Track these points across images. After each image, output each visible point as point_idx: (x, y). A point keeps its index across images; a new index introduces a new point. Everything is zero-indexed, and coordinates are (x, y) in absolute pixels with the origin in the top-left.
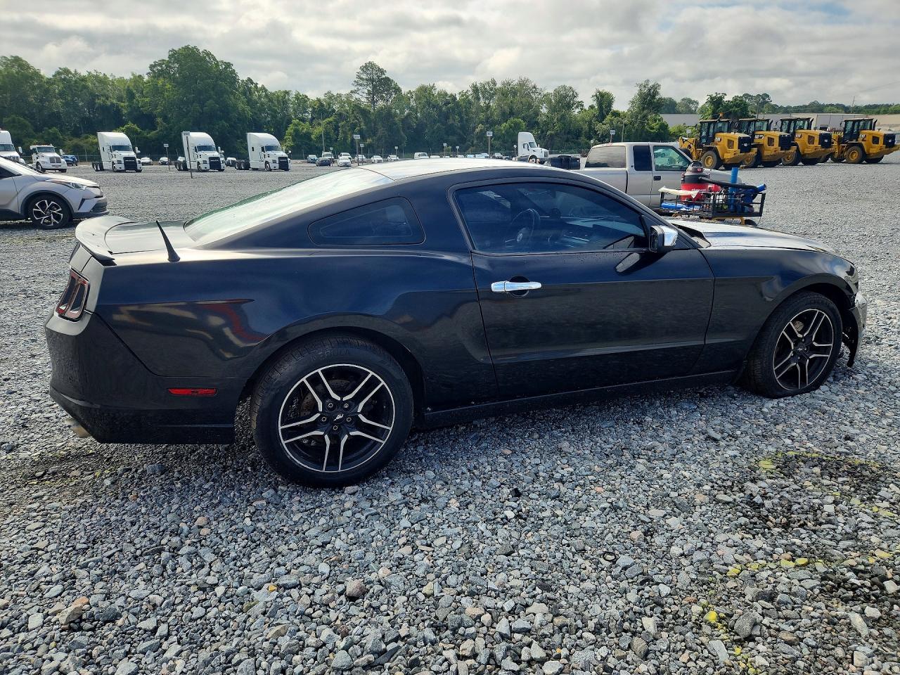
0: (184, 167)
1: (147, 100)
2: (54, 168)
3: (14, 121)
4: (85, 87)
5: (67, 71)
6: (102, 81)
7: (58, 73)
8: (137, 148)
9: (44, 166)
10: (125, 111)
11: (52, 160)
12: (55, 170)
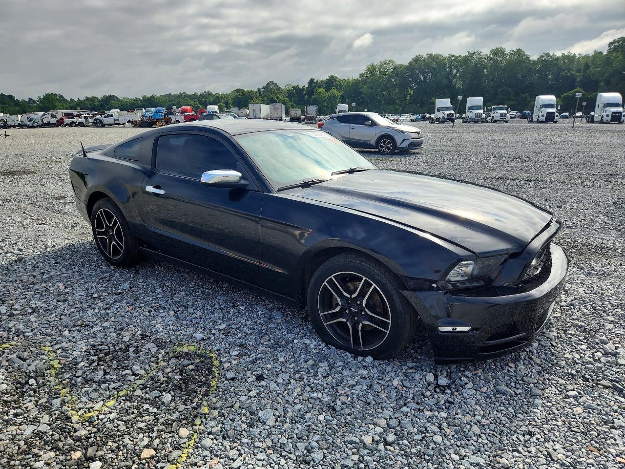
0: (591, 120)
1: (598, 69)
2: (501, 120)
3: (504, 91)
4: (556, 64)
5: (548, 55)
6: (571, 59)
7: (542, 56)
8: (559, 106)
9: (496, 119)
10: (578, 79)
11: (501, 115)
12: (502, 121)
